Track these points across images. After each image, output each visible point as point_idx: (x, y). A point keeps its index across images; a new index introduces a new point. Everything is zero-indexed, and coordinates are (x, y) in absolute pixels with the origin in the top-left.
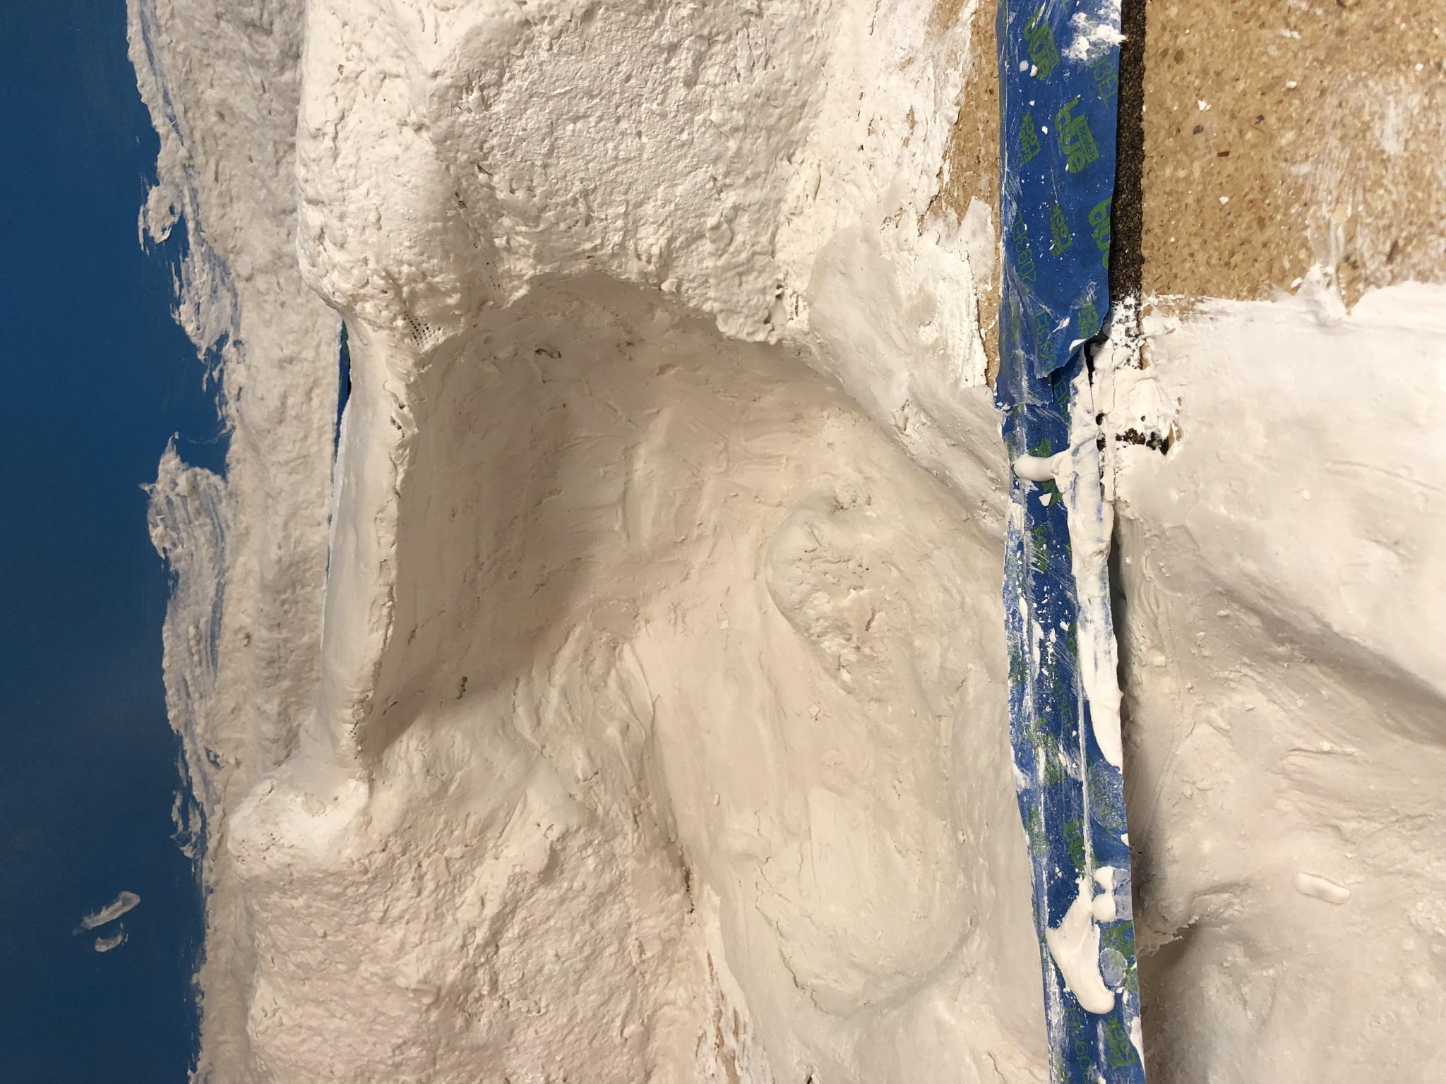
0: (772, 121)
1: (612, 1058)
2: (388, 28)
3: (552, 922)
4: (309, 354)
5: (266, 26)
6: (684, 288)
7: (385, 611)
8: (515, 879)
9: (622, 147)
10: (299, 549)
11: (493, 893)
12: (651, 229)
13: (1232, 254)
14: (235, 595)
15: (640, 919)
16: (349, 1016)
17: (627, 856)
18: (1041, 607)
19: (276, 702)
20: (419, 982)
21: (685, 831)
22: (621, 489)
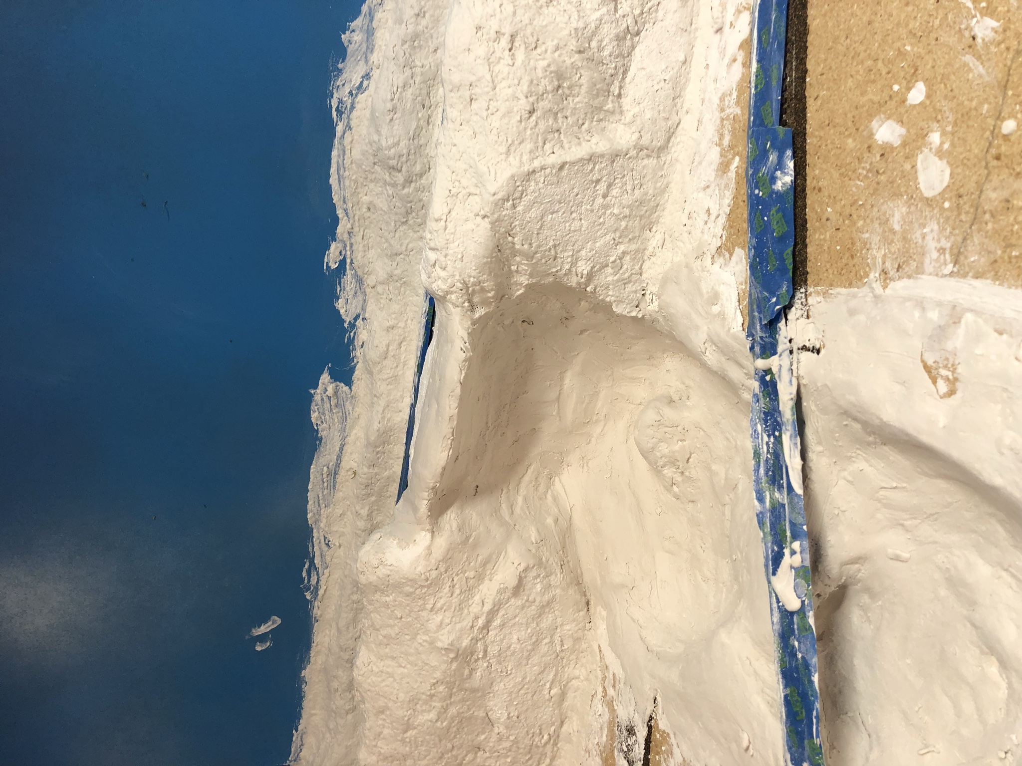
0: (642, 213)
1: (543, 709)
2: (473, 174)
3: (517, 619)
4: (401, 324)
5: (399, 168)
6: (597, 290)
7: (449, 441)
8: (500, 592)
9: (573, 225)
10: (389, 424)
11: (488, 598)
12: (584, 262)
13: (842, 269)
14: (349, 451)
15: (562, 625)
16: (409, 666)
17: (557, 587)
18: (767, 426)
19: (367, 508)
20: (449, 645)
21: (587, 579)
22: (558, 393)
